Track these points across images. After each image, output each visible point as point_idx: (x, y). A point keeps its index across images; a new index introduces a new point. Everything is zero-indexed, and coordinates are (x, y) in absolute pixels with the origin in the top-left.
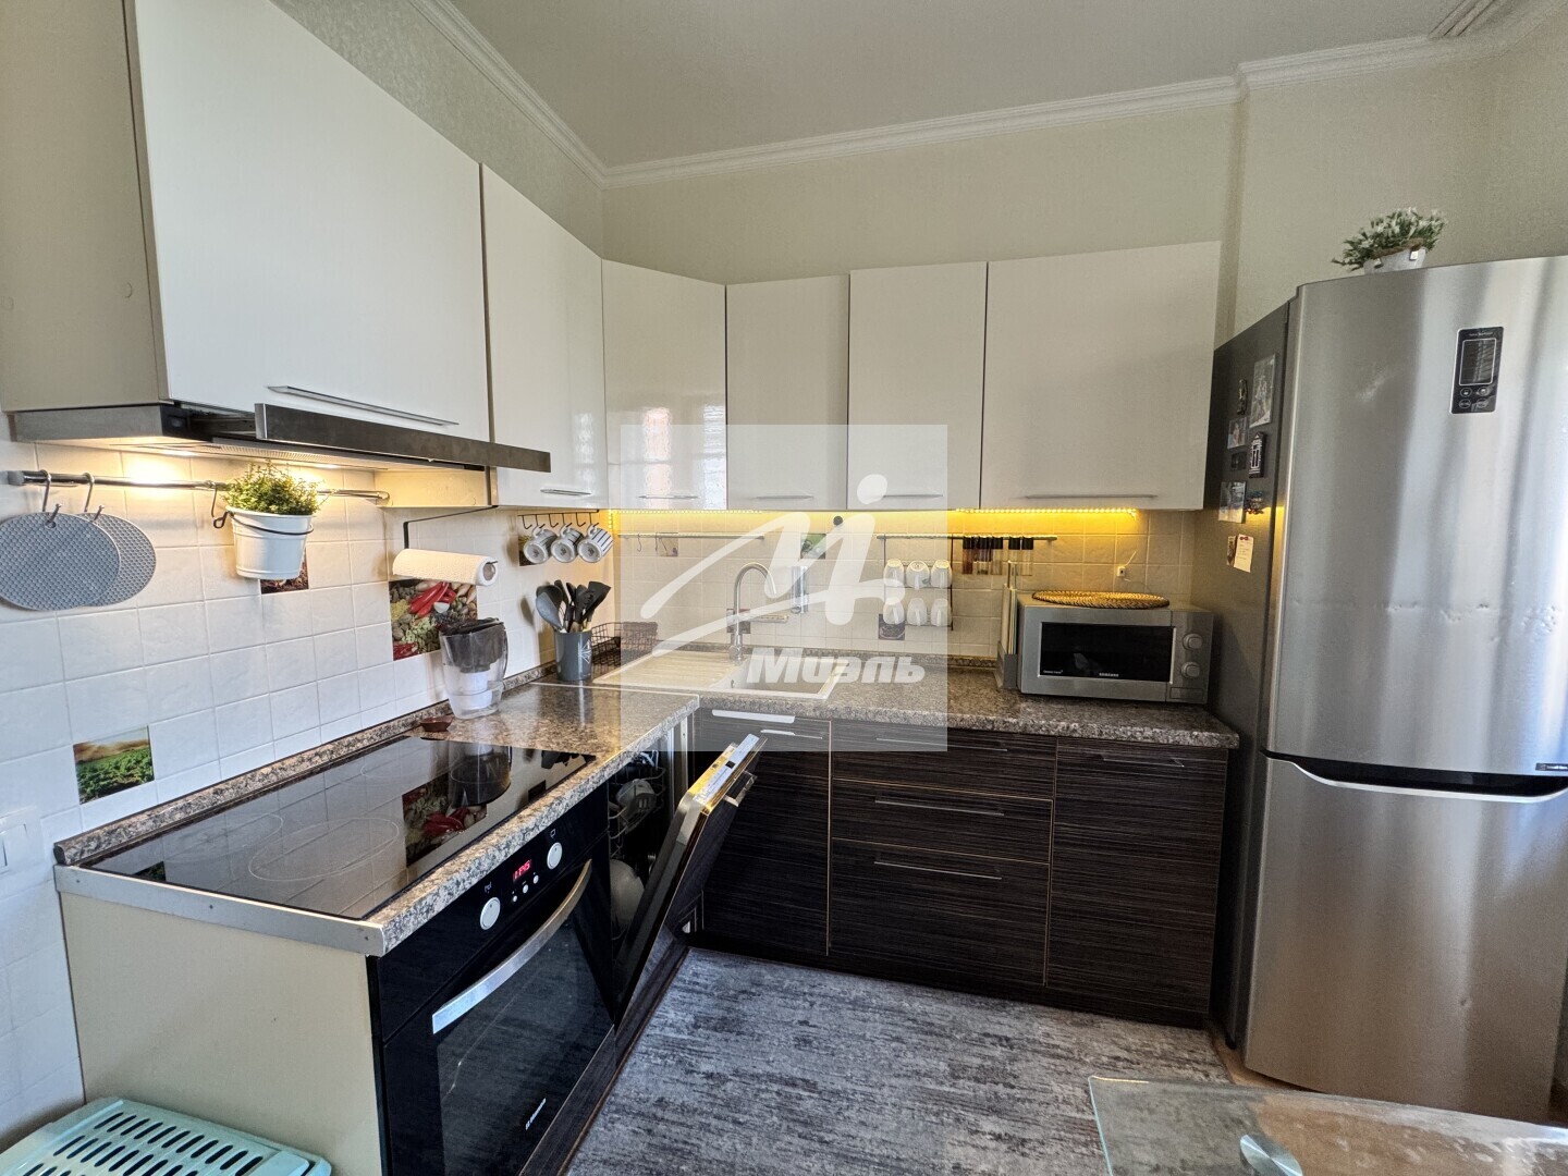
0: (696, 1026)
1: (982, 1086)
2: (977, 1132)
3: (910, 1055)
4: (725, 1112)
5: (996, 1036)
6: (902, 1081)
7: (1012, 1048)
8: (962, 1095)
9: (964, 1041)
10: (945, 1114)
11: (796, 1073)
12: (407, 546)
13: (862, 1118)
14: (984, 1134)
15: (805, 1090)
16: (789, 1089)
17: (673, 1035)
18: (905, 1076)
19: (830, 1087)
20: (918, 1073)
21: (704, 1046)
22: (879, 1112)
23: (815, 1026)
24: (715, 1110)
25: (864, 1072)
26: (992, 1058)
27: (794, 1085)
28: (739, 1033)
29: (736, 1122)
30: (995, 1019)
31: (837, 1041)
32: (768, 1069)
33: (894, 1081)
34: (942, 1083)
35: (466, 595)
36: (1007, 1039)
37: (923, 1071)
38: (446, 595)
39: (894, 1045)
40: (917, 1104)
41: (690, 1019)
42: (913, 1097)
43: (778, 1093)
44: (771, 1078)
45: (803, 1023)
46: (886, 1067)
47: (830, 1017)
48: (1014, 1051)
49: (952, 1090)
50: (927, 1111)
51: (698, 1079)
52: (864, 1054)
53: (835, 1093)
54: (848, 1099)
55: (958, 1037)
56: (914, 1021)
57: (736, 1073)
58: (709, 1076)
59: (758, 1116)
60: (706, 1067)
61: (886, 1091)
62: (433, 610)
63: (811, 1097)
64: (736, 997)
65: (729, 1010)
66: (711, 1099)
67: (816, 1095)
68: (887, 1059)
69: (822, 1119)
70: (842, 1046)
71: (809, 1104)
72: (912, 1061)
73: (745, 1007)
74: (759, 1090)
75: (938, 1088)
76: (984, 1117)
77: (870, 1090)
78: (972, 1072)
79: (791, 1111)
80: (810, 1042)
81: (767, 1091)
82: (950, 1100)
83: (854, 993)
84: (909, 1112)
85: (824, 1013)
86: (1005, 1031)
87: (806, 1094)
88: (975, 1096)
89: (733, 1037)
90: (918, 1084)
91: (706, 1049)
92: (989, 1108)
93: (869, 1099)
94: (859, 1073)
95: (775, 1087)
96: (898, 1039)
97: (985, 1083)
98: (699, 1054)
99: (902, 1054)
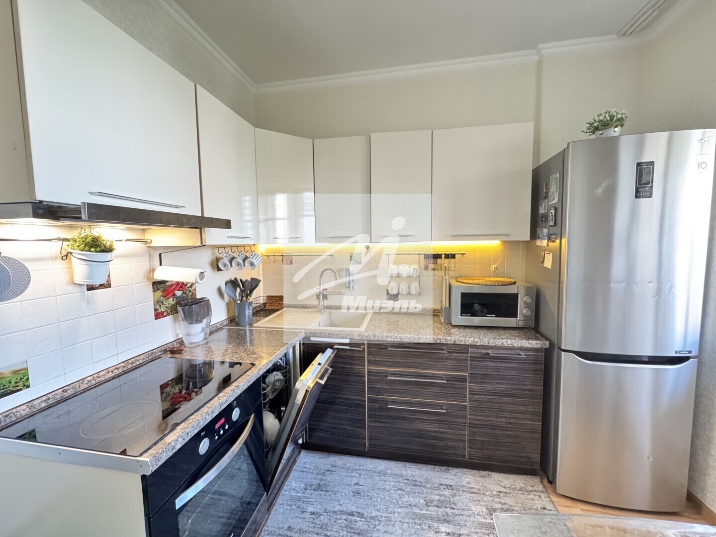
0: (306, 489)
1: (440, 509)
2: (438, 532)
3: (406, 496)
4: (320, 531)
5: (445, 485)
6: (403, 510)
7: (453, 490)
8: (431, 514)
9: (431, 488)
10: (424, 524)
11: (354, 509)
12: (161, 264)
13: (385, 529)
14: (442, 533)
15: (358, 517)
16: (350, 517)
17: (294, 494)
18: (404, 507)
19: (370, 515)
20: (410, 505)
21: (310, 498)
22: (393, 525)
23: (362, 485)
24: (316, 531)
25: (385, 507)
26: (444, 495)
27: (353, 515)
28: (326, 491)
30: (445, 477)
31: (373, 492)
32: (341, 508)
33: (399, 510)
34: (422, 510)
35: (191, 287)
36: (451, 486)
37: (413, 504)
38: (181, 287)
39: (399, 492)
40: (411, 520)
41: (302, 485)
42: (409, 517)
43: (346, 520)
44: (342, 512)
45: (357, 484)
46: (396, 503)
47: (369, 480)
48: (454, 492)
49: (427, 512)
50: (415, 523)
51: (307, 515)
52: (385, 497)
53: (372, 518)
54: (379, 520)
55: (428, 486)
56: (408, 480)
57: (325, 511)
58: (313, 513)
59: (336, 532)
60: (311, 509)
61: (396, 515)
62: (174, 295)
63: (361, 521)
64: (324, 473)
65: (321, 480)
66: (313, 525)
67: (363, 520)
68: (396, 499)
69: (367, 531)
70: (375, 494)
71: (360, 524)
72: (408, 499)
73: (328, 477)
74: (336, 519)
75: (420, 512)
76: (442, 525)
77: (389, 515)
78: (435, 503)
79: (352, 528)
80: (360, 493)
81: (340, 519)
82: (426, 517)
83: (380, 468)
84: (407, 524)
85: (366, 478)
86: (449, 482)
87: (359, 519)
88: (437, 515)
89: (323, 493)
90: (411, 511)
91: (311, 500)
92: (444, 520)
93: (388, 519)
94: (383, 507)
95: (344, 517)
96: (400, 489)
97: (441, 508)
98: (307, 502)
99: (403, 497)
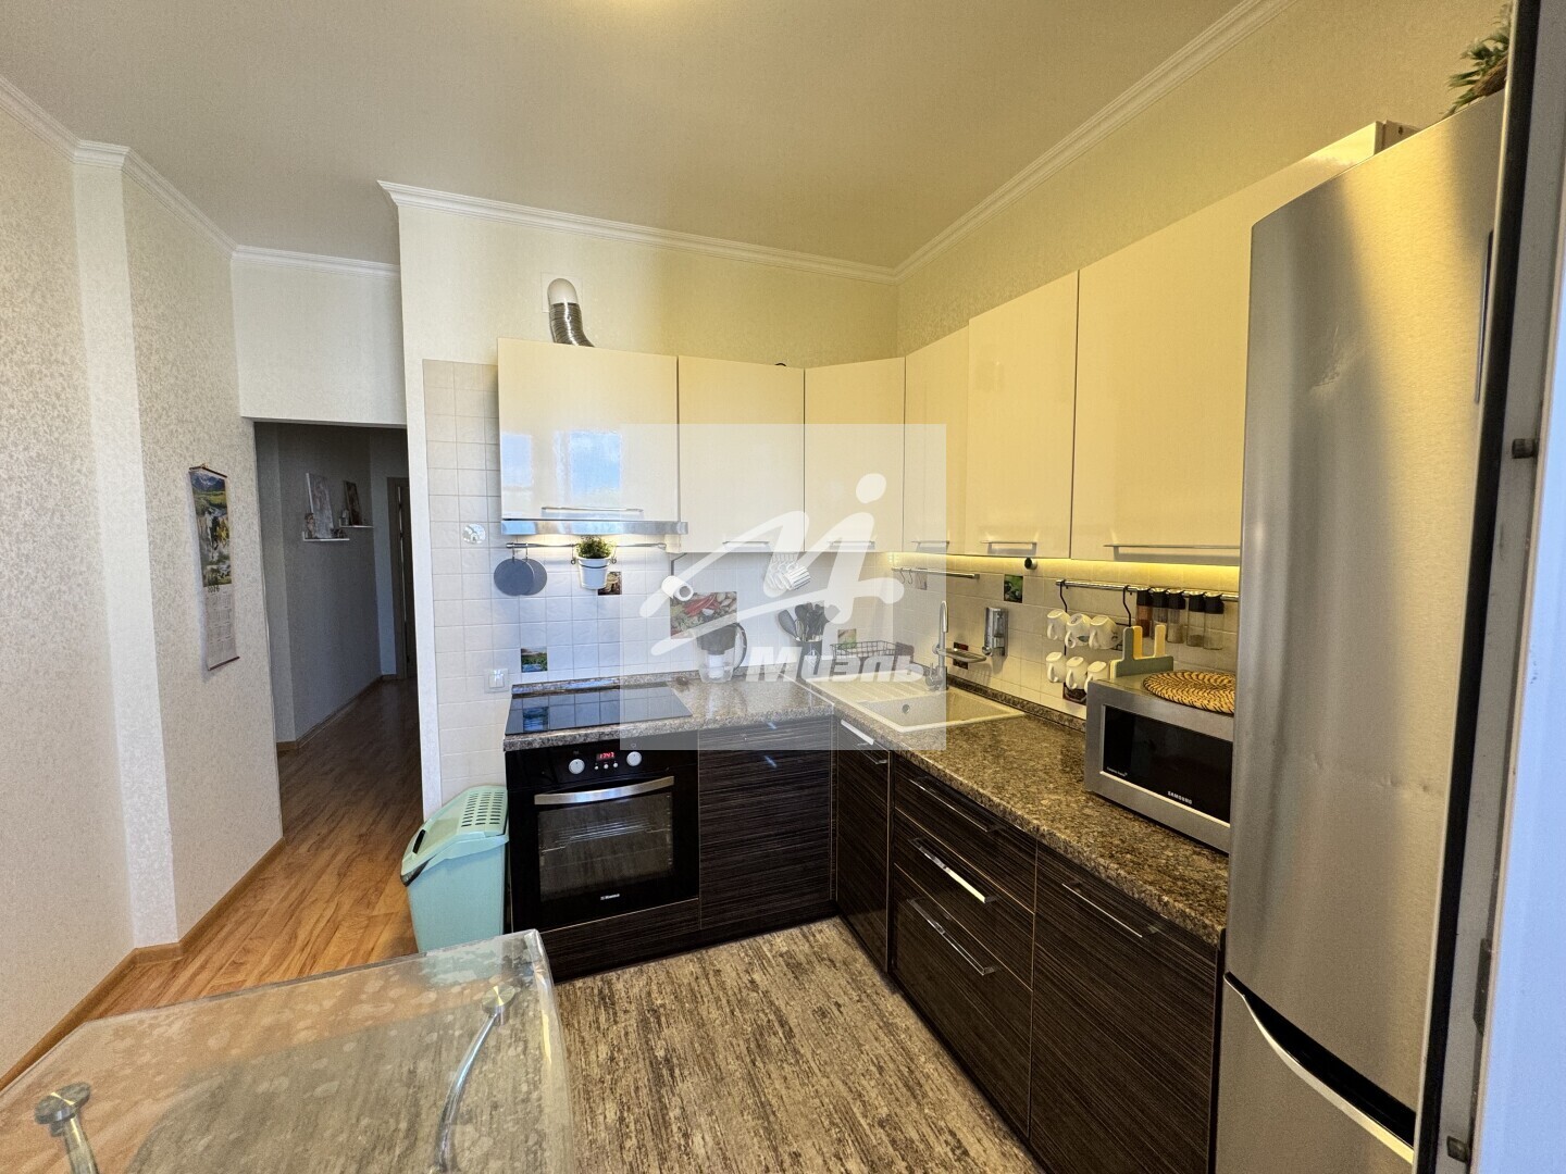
0: (781, 955)
1: (891, 1149)
2: (841, 1159)
3: (873, 1083)
5: (959, 1141)
6: (842, 1088)
7: (959, 1160)
8: (867, 1136)
9: (926, 1117)
10: (837, 1130)
11: (793, 1022)
12: (672, 574)
13: (789, 1077)
14: (843, 1165)
15: (784, 1033)
16: (776, 1024)
17: (765, 949)
18: (849, 1087)
19: (798, 1046)
20: (860, 1095)
21: (773, 967)
22: (803, 1084)
23: (841, 1012)
24: (732, 998)
25: (827, 1059)
27: (782, 1026)
28: (796, 977)
29: (732, 1012)
31: (841, 1031)
32: (783, 1007)
33: (838, 1083)
34: (866, 1117)
35: (729, 606)
36: (966, 1153)
37: (866, 1099)
38: (712, 604)
40: (831, 1107)
41: (784, 949)
42: (834, 1102)
43: (769, 1021)
44: (777, 1011)
45: (838, 1005)
46: (846, 1073)
47: (859, 1017)
48: (956, 1164)
49: (866, 1127)
50: (830, 1116)
51: (746, 978)
52: (844, 1053)
53: (796, 1051)
54: (797, 1061)
55: (926, 1111)
56: (911, 1072)
58: (752, 982)
60: (756, 977)
62: (701, 613)
63: (781, 1039)
64: (823, 959)
65: (810, 962)
66: (737, 991)
67: (784, 1041)
69: (769, 1052)
70: (839, 1037)
71: (775, 1042)
72: (869, 1088)
73: (820, 969)
74: (763, 1010)
75: (858, 1115)
76: (859, 1160)
77: (817, 1071)
78: (898, 1136)
79: (761, 1034)
80: (825, 1017)
81: (766, 1015)
82: (854, 1127)
83: (898, 1020)
85: (859, 1011)
86: (969, 1141)
87: (781, 1035)
90: (851, 1101)
91: (770, 970)
92: (872, 1162)
97: (895, 1150)
98: (763, 968)
